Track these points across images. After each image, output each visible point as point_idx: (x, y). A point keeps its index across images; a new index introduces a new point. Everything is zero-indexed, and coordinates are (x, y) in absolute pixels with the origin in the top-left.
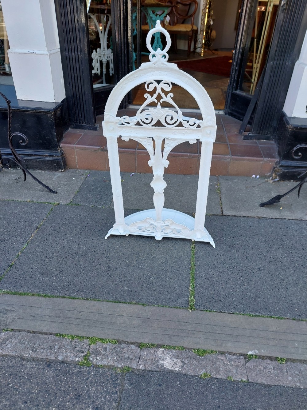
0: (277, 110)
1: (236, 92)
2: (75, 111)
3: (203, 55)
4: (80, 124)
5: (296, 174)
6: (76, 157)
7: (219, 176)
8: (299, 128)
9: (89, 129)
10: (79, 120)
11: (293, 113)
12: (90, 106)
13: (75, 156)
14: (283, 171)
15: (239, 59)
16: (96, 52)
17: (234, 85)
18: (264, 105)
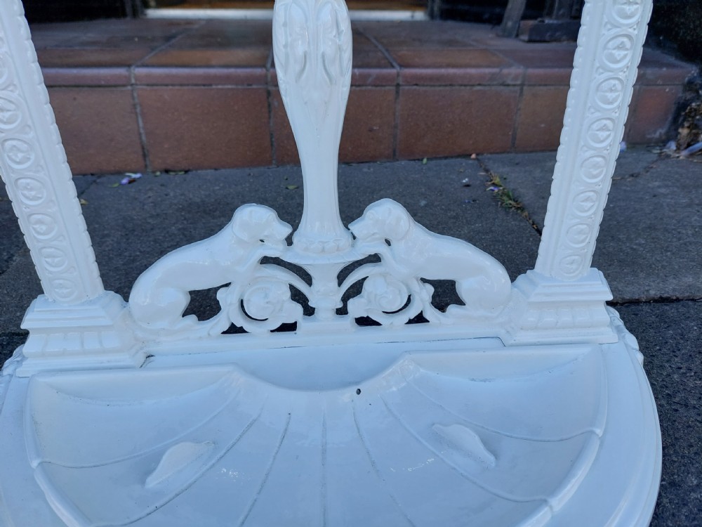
7: (480, 157)
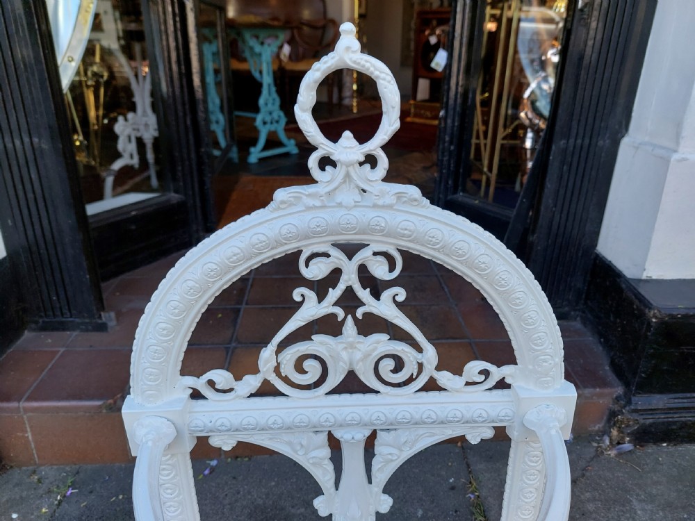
0: (581, 252)
1: (455, 196)
2: (39, 286)
3: (358, 110)
4: (57, 319)
5: (674, 427)
6: (29, 435)
7: (464, 445)
8: (679, 316)
9: (82, 330)
10: (52, 309)
11: (645, 270)
12: (82, 273)
13: (26, 432)
14: (642, 421)
15: (455, 129)
16: (126, 120)
17: (450, 182)
18: (550, 241)
